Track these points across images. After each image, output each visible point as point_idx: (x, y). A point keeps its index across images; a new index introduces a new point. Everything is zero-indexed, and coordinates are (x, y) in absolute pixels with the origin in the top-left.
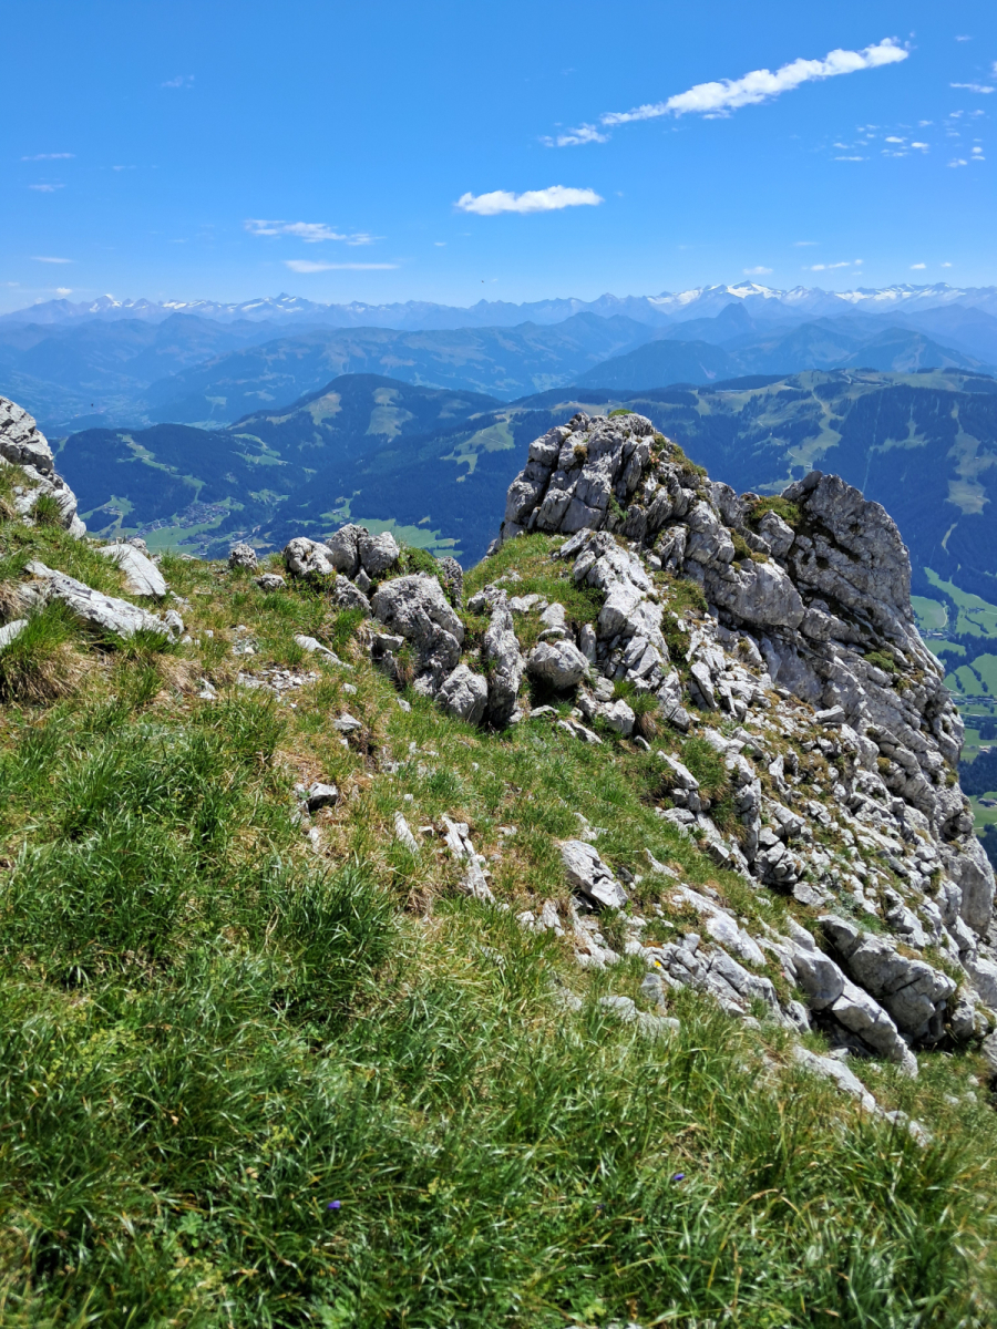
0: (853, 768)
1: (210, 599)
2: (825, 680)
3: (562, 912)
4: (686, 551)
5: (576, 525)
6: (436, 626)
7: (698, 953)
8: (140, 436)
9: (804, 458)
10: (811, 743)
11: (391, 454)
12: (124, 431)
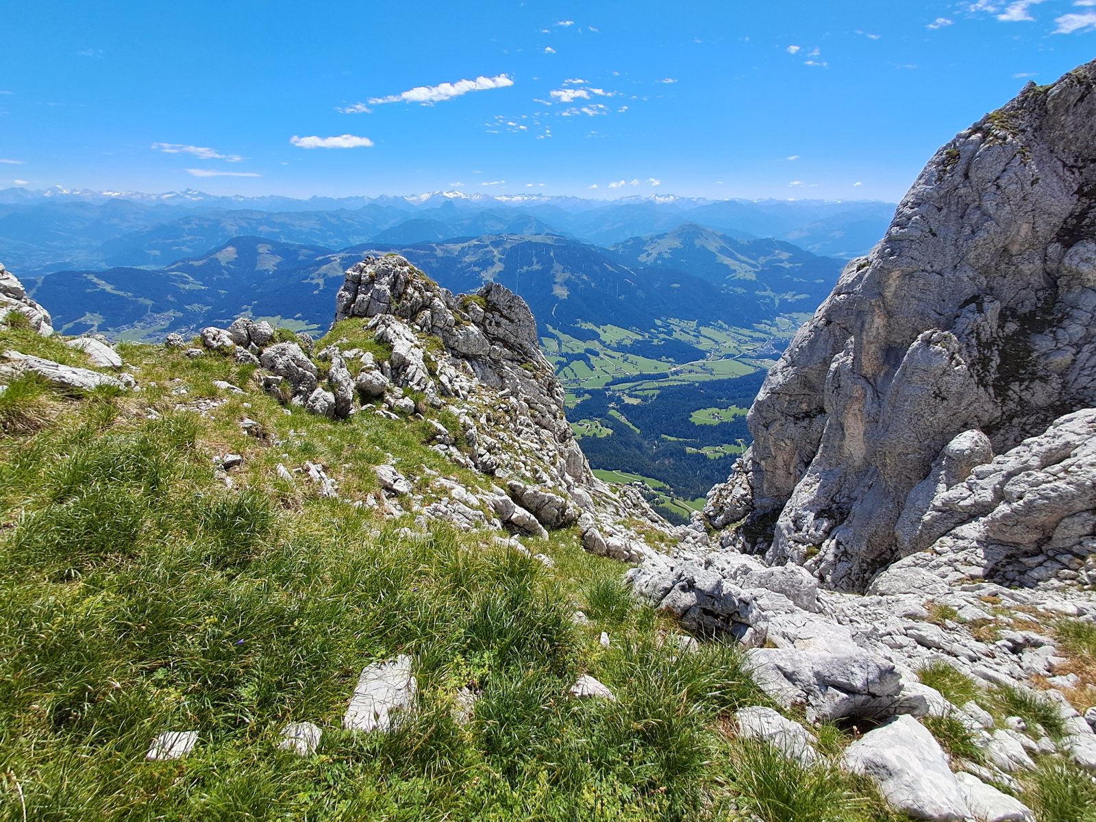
0: (516, 415)
1: (154, 366)
2: (502, 378)
3: (377, 498)
4: (432, 322)
5: (375, 312)
6: (300, 369)
7: (449, 506)
8: (100, 275)
9: (488, 276)
10: (497, 407)
11: (272, 280)
12: (88, 273)
